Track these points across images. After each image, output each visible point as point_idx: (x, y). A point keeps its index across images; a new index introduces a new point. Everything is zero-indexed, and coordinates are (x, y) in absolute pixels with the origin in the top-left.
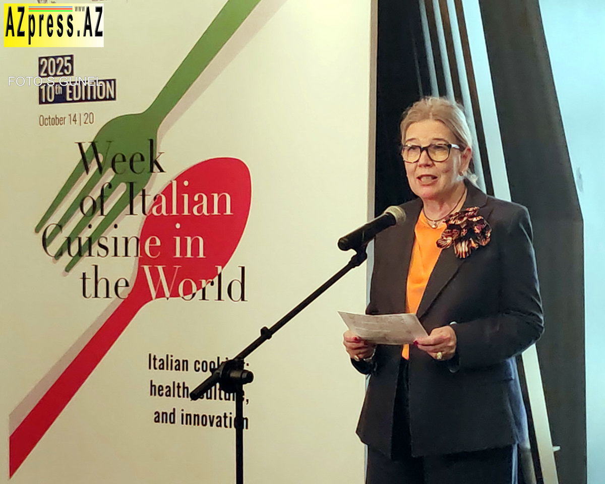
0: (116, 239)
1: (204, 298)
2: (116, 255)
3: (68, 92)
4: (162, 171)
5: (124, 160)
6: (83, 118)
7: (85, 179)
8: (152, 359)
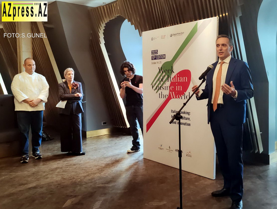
0: (165, 86)
1: (182, 99)
2: (165, 90)
3: (157, 57)
4: (174, 73)
5: (167, 71)
6: (159, 62)
7: (160, 75)
8: (172, 111)
